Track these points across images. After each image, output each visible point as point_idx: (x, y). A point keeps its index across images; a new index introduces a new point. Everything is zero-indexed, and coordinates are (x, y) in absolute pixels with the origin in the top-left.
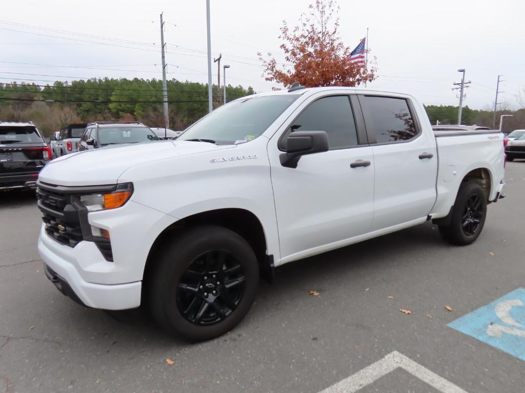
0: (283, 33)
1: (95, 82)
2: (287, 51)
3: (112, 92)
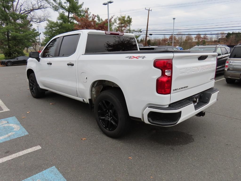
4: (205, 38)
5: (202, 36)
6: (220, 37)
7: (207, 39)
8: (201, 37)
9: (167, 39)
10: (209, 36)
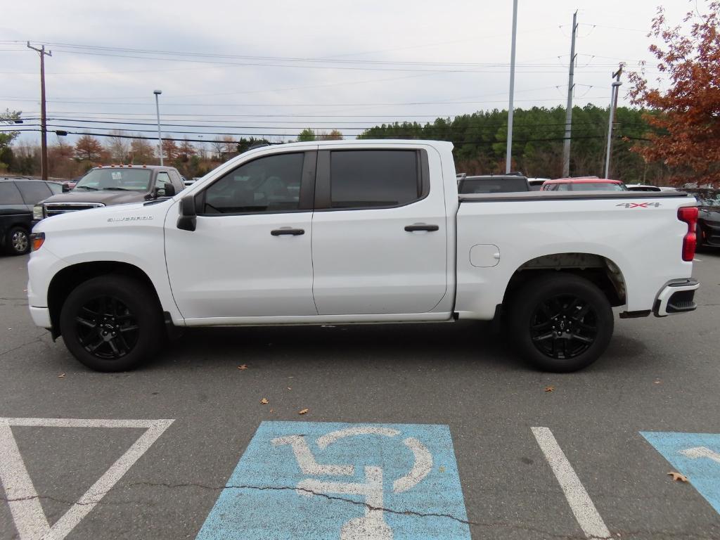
0: (653, 27)
1: (482, 116)
2: (660, 55)
3: (499, 127)
4: (186, 150)
5: (178, 144)
6: (223, 150)
7: (193, 152)
8: (176, 148)
9: (70, 148)
10: (196, 147)
